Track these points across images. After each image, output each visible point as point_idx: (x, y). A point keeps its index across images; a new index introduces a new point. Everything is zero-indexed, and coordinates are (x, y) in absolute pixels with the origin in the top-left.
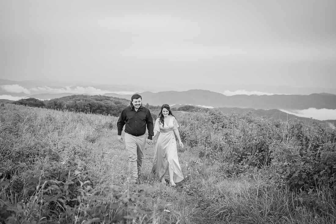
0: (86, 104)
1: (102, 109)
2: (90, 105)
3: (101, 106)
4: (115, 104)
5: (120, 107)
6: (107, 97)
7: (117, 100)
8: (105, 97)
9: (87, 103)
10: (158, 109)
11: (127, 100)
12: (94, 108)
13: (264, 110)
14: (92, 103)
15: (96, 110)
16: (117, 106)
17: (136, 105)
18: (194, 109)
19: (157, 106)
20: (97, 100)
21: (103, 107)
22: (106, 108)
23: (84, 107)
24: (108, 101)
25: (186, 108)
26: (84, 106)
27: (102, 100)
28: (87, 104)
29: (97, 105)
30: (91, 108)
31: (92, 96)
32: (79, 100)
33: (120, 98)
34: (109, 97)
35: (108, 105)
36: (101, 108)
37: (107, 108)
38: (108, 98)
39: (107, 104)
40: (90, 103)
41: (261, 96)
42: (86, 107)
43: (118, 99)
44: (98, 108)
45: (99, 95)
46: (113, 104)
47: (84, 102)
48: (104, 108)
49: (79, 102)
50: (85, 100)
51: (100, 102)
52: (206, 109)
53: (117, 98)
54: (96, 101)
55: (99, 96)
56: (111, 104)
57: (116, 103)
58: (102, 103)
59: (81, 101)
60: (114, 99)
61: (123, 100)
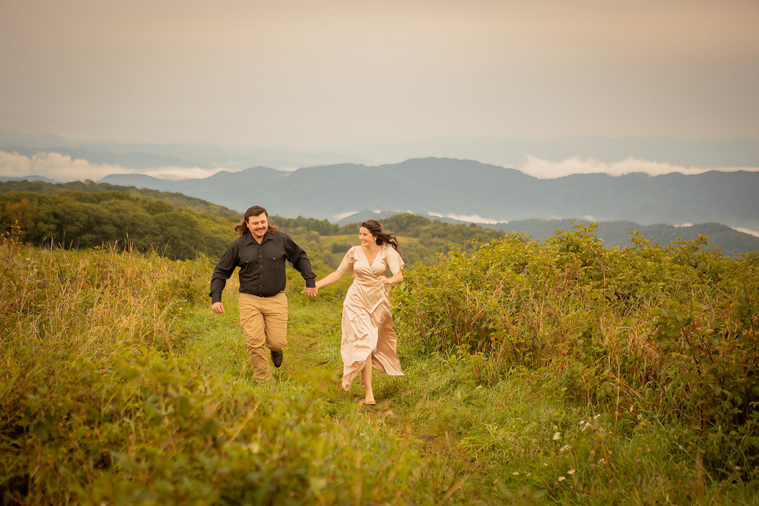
0: (42, 214)
1: (103, 232)
2: (56, 216)
3: (99, 221)
4: (147, 214)
5: (166, 225)
6: (116, 187)
7: (154, 200)
8: (108, 187)
9: (46, 209)
10: (300, 228)
11: (189, 199)
12: (71, 228)
13: (673, 227)
14: (63, 210)
15: (79, 234)
16: (157, 221)
17: (256, 230)
18: (425, 228)
19: (295, 218)
20: (81, 198)
21: (105, 224)
22: (115, 226)
23: (36, 223)
24: (124, 204)
25: (397, 223)
26: (36, 221)
27: (99, 200)
28: (48, 215)
29: (83, 218)
30: (60, 227)
31: (60, 185)
32: (17, 200)
33: (162, 189)
34: (123, 189)
35: (121, 218)
36: (96, 229)
37: (120, 227)
38: (118, 193)
39: (118, 211)
40: (58, 211)
41: (661, 177)
42: (41, 224)
43: (156, 193)
44: (89, 228)
45: (87, 180)
46: (141, 212)
47: (35, 207)
48: (110, 229)
49: (17, 205)
50: (40, 201)
51: (94, 206)
52: (468, 226)
53: (151, 191)
54: (77, 203)
55: (88, 184)
56: (132, 214)
57: (152, 209)
58: (102, 209)
59: (25, 201)
60: (141, 196)
61: (175, 198)
